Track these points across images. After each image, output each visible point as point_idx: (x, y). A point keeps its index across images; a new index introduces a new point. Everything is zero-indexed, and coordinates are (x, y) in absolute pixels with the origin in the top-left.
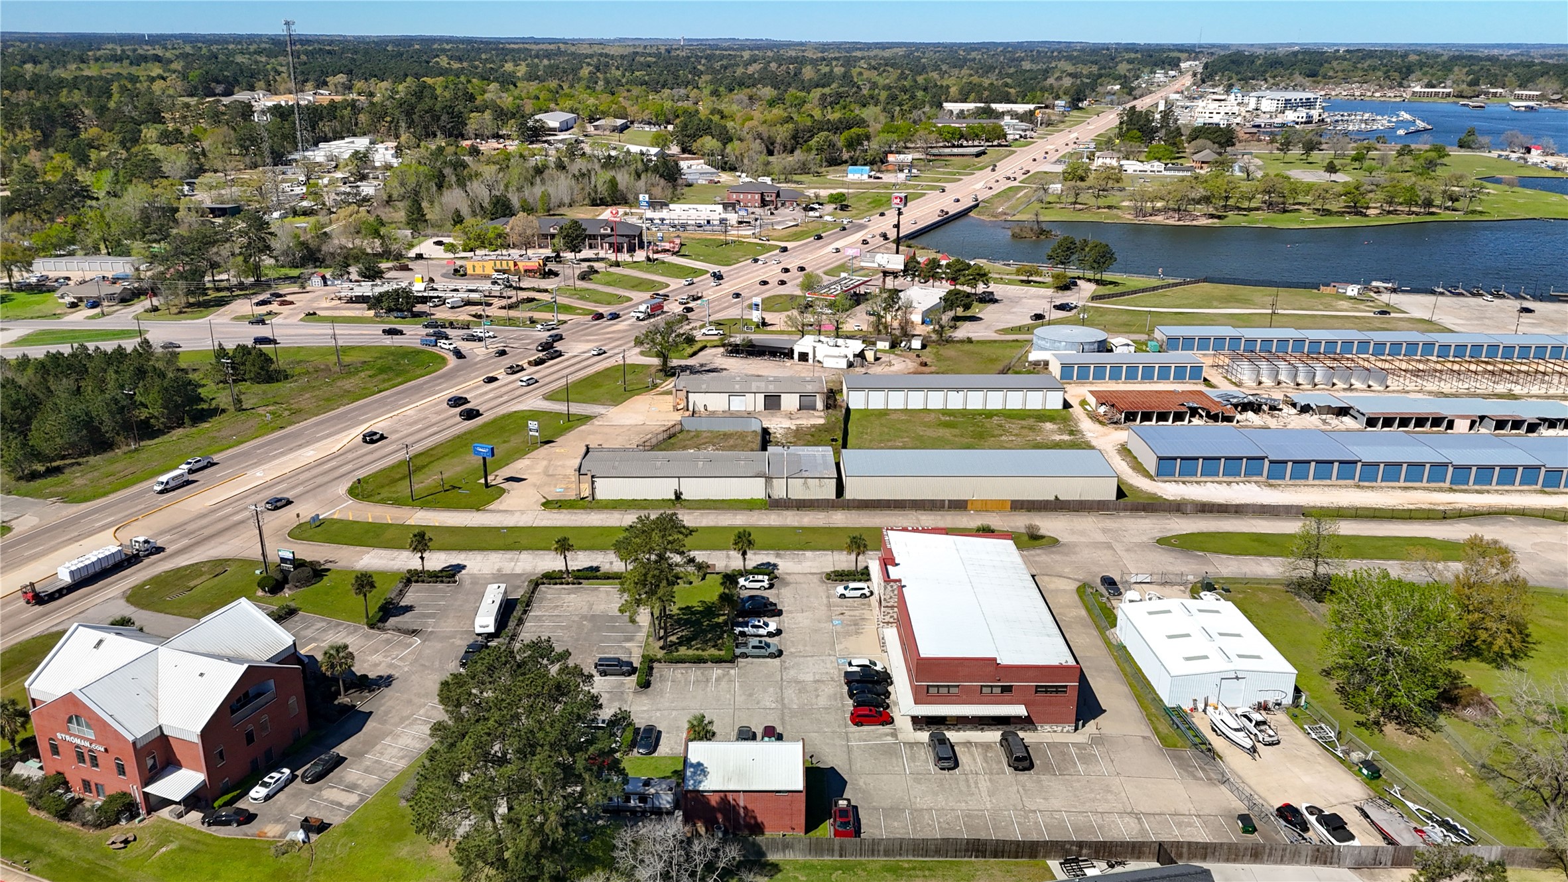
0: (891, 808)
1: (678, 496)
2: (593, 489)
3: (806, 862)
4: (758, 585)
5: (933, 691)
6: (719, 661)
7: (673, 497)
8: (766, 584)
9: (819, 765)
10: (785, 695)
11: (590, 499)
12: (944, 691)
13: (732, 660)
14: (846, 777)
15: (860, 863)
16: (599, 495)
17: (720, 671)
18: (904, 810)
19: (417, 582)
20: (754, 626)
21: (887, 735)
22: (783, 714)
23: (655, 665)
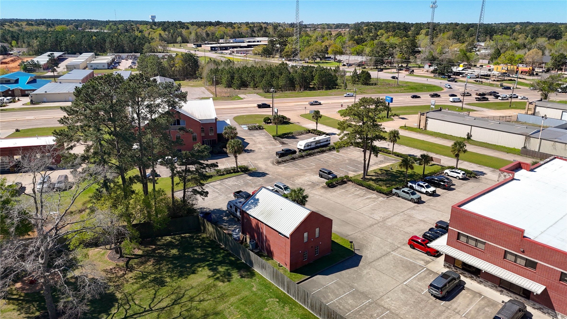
0: (362, 293)
1: (469, 137)
2: (426, 124)
3: (270, 283)
4: (455, 175)
5: (463, 239)
6: (380, 192)
7: (466, 137)
8: (460, 176)
9: (357, 252)
10: (393, 218)
11: (424, 129)
12: (472, 243)
13: (389, 194)
14: (361, 264)
15: (295, 304)
16: (429, 128)
17: (375, 196)
18: (370, 298)
19: (312, 133)
20: (419, 185)
21: (423, 260)
22: (376, 224)
23: (350, 183)
